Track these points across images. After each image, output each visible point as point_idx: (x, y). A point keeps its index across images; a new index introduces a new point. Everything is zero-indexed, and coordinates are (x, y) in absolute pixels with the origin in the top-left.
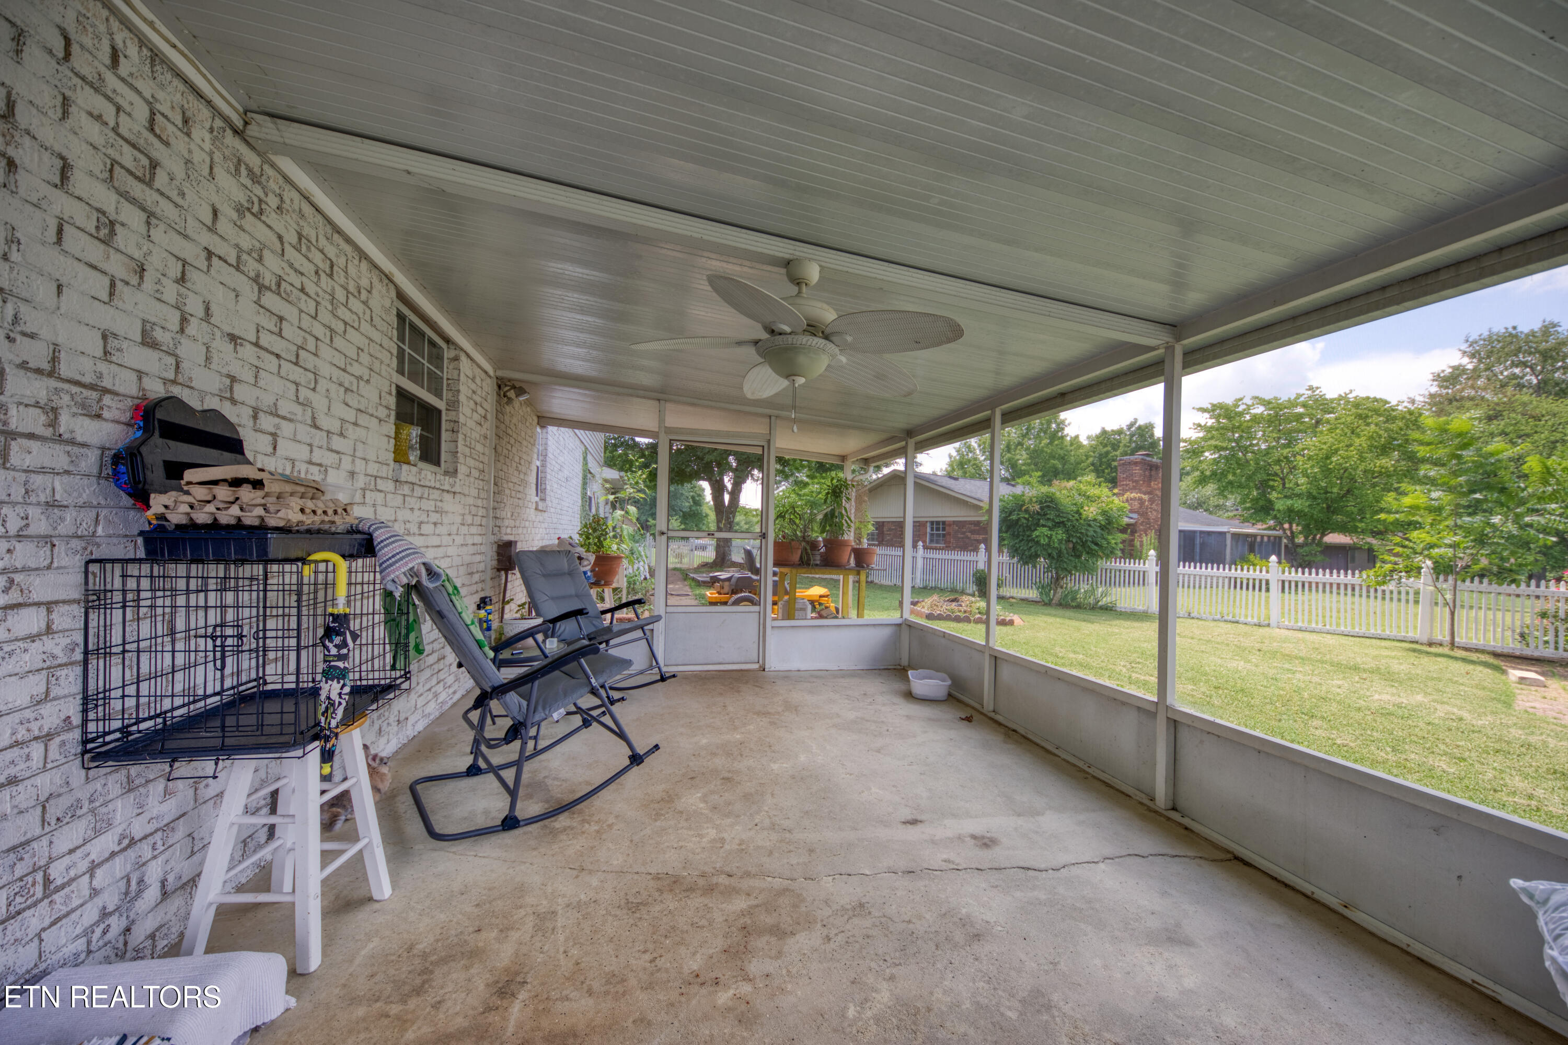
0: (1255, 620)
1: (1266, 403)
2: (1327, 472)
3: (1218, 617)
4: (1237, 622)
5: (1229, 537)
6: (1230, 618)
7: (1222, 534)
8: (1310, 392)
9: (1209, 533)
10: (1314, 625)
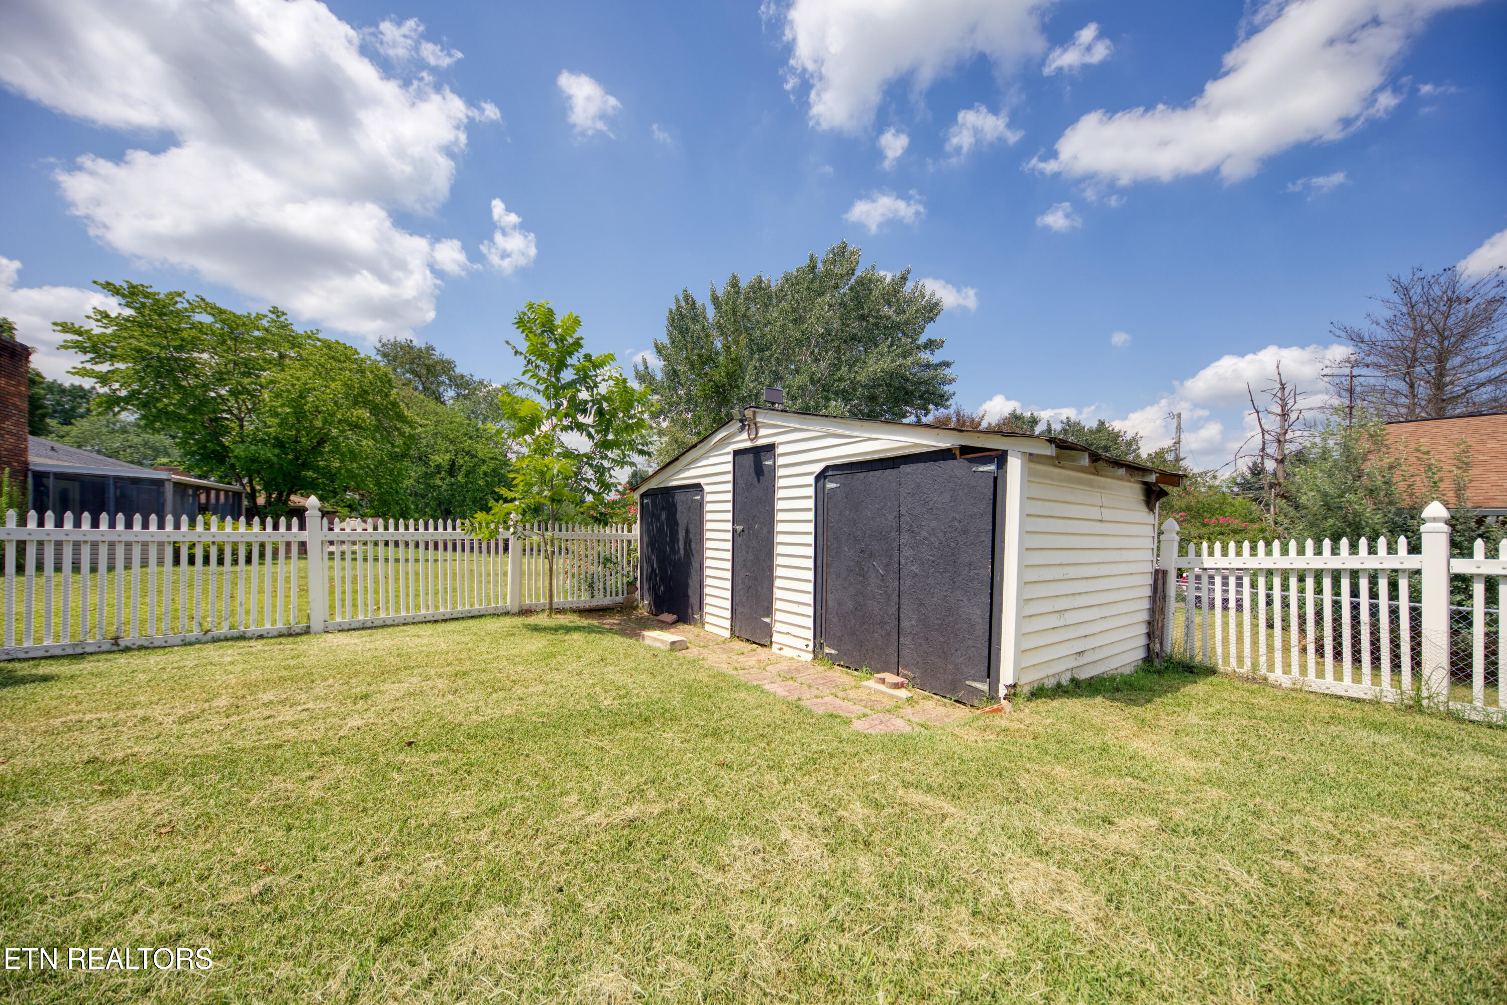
0: (280, 625)
1: (217, 312)
2: (299, 413)
3: (196, 633)
4: (242, 637)
5: (169, 489)
6: (224, 630)
7: (159, 483)
8: (274, 316)
9: (136, 481)
10: (382, 615)
